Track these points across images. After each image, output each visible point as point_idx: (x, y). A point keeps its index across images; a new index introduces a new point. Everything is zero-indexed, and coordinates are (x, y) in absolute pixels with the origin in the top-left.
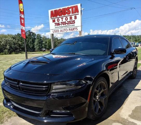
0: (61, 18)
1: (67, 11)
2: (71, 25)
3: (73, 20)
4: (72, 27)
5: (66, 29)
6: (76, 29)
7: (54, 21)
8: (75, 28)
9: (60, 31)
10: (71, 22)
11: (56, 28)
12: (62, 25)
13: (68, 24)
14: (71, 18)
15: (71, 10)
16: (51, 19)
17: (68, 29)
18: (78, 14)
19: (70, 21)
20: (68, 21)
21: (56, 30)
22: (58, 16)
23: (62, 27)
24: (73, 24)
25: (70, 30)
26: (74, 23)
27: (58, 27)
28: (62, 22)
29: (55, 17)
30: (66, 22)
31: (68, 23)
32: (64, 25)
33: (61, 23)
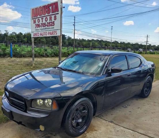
0: (42, 19)
1: (47, 10)
2: (51, 27)
3: (52, 21)
4: (51, 29)
5: (45, 32)
6: (55, 34)
7: (35, 22)
8: (54, 32)
9: (40, 34)
10: (51, 24)
11: (36, 31)
12: (42, 28)
13: (48, 26)
14: (51, 19)
15: (51, 8)
16: (32, 19)
17: (47, 32)
18: (58, 14)
19: (50, 22)
20: (47, 23)
21: (36, 32)
22: (39, 16)
23: (42, 29)
24: (53, 27)
25: (49, 34)
26: (53, 25)
27: (38, 30)
28: (43, 23)
29: (36, 17)
30: (46, 24)
31: (48, 24)
32: (44, 28)
33: (41, 25)
